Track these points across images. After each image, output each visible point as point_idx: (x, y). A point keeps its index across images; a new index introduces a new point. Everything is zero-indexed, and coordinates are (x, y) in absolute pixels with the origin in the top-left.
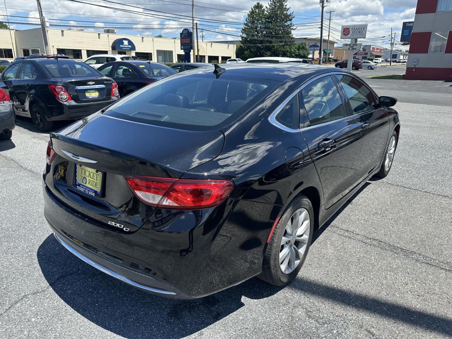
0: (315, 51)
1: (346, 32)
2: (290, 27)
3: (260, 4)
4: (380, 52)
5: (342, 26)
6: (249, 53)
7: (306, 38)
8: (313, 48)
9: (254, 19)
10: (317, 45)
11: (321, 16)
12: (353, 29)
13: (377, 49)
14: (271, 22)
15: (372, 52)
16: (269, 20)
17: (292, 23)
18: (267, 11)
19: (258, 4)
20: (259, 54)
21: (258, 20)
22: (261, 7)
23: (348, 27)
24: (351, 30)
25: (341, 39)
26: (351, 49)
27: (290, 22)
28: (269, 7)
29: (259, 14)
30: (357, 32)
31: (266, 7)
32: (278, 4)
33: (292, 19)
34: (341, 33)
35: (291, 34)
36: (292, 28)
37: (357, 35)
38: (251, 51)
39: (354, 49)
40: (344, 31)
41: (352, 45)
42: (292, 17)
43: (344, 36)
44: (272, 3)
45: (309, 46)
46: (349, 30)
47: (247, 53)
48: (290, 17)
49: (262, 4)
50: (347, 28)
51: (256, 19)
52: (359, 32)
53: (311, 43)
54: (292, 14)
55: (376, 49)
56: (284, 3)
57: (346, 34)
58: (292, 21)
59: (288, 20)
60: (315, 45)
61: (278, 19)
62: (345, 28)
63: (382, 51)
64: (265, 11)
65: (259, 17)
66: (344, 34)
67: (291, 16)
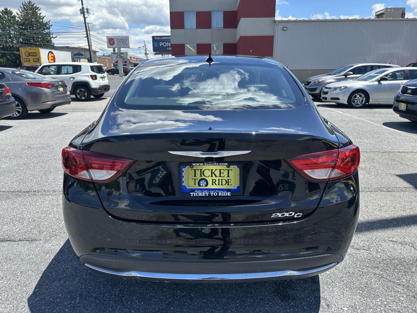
0: (81, 59)
1: (111, 41)
2: (49, 35)
3: (8, 10)
4: (137, 60)
5: (107, 37)
6: (6, 61)
7: (68, 47)
8: (78, 57)
9: (4, 25)
10: (81, 53)
11: (85, 26)
12: (117, 39)
13: (134, 58)
14: (27, 29)
15: (131, 61)
16: (23, 27)
17: (50, 31)
18: (19, 18)
19: (6, 9)
20: (18, 62)
21: (9, 27)
22: (10, 13)
23: (113, 38)
24: (115, 40)
25: (108, 48)
26: (119, 57)
27: (48, 30)
28: (21, 14)
29: (10, 20)
30: (121, 42)
31: (17, 14)
32: (31, 12)
33: (50, 28)
34: (107, 43)
35: (52, 42)
36: (51, 36)
37: (122, 45)
38: (8, 59)
39: (121, 57)
40: (109, 41)
41: (119, 54)
42: (50, 26)
43: (111, 46)
44: (23, 9)
45: (74, 55)
46: (113, 40)
47: (3, 62)
48: (47, 26)
49: (11, 10)
50: (111, 38)
51: (6, 25)
52: (123, 42)
53: (75, 52)
54: (49, 23)
55: (132, 58)
56: (37, 11)
57: (112, 44)
58: (50, 29)
59: (45, 28)
60: (80, 53)
61: (34, 27)
62: (110, 38)
63: (138, 60)
64: (16, 18)
65: (11, 24)
66: (110, 44)
67: (47, 24)
